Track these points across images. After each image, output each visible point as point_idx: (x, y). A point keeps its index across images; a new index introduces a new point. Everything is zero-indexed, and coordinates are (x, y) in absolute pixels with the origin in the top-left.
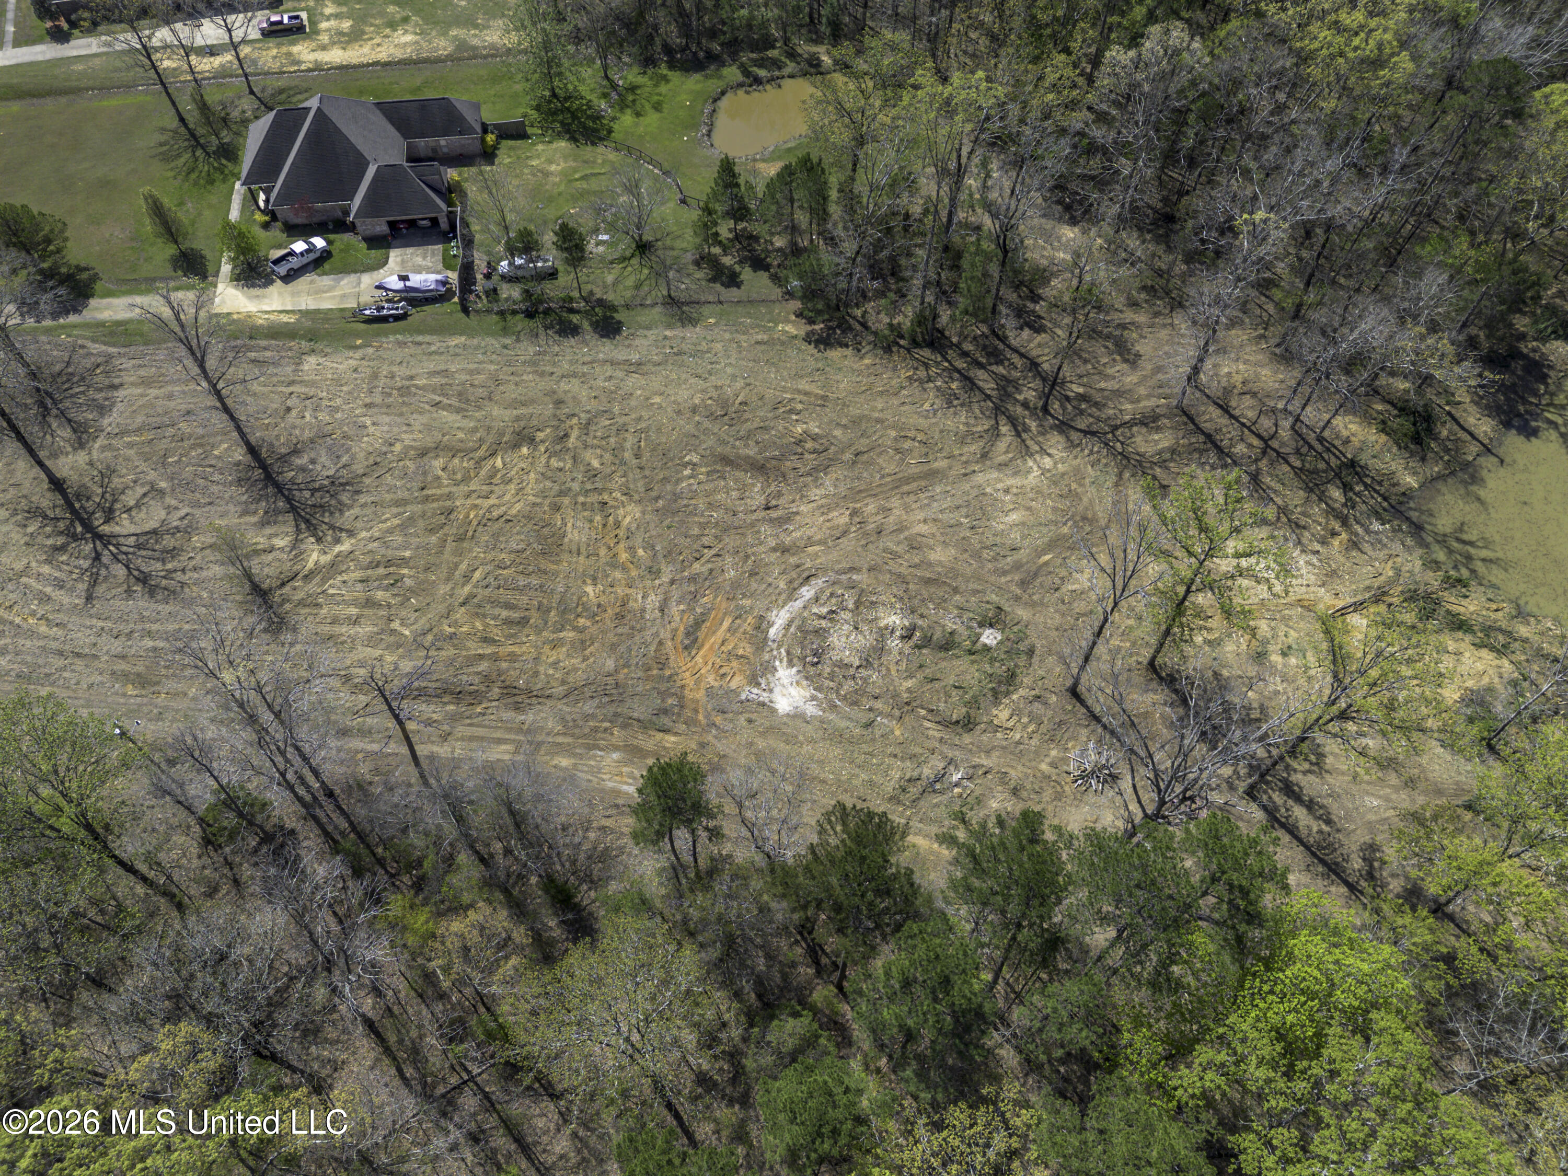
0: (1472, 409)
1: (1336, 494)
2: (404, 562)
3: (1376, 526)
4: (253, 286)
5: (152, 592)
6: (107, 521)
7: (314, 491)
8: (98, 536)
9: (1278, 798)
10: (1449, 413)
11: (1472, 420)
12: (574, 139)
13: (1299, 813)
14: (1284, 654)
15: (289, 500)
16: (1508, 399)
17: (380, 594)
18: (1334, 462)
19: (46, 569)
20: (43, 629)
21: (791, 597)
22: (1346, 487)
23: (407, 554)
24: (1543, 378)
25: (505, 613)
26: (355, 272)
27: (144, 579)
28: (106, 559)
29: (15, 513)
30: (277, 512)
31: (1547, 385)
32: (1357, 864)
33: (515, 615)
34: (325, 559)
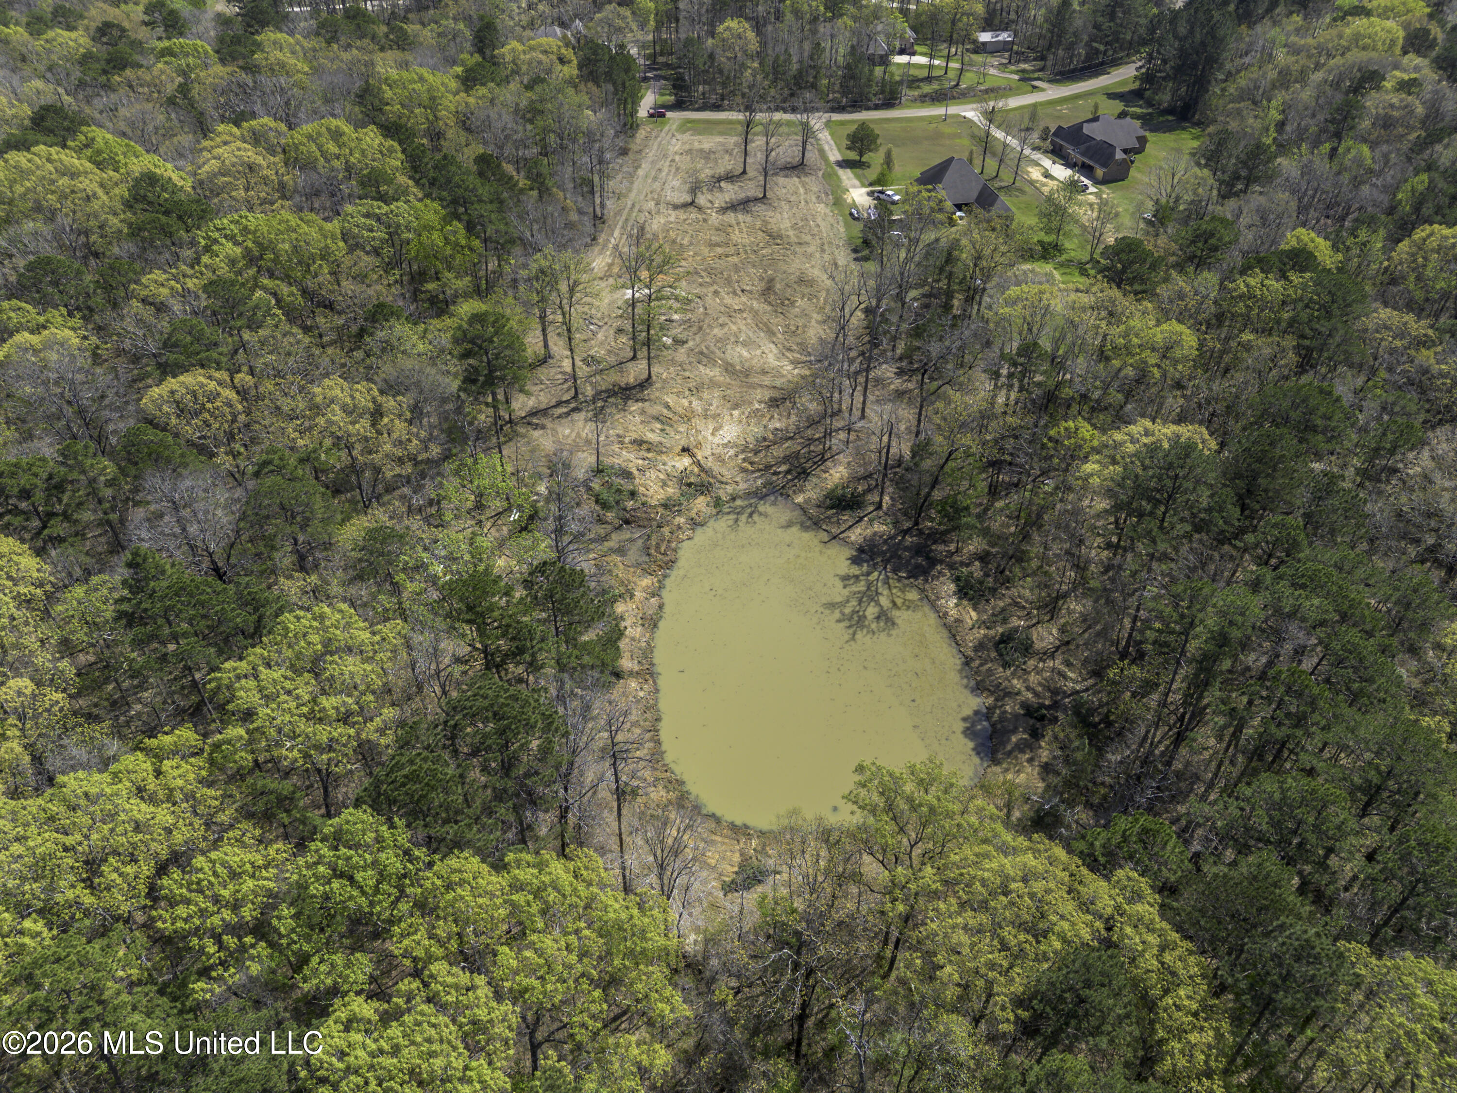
0: (869, 532)
1: (783, 468)
3: (759, 482)
9: (573, 405)
10: (861, 519)
11: (858, 531)
13: (564, 410)
14: (662, 430)
16: (884, 553)
18: (807, 466)
22: (788, 472)
24: (912, 575)
31: (908, 578)
32: (535, 421)
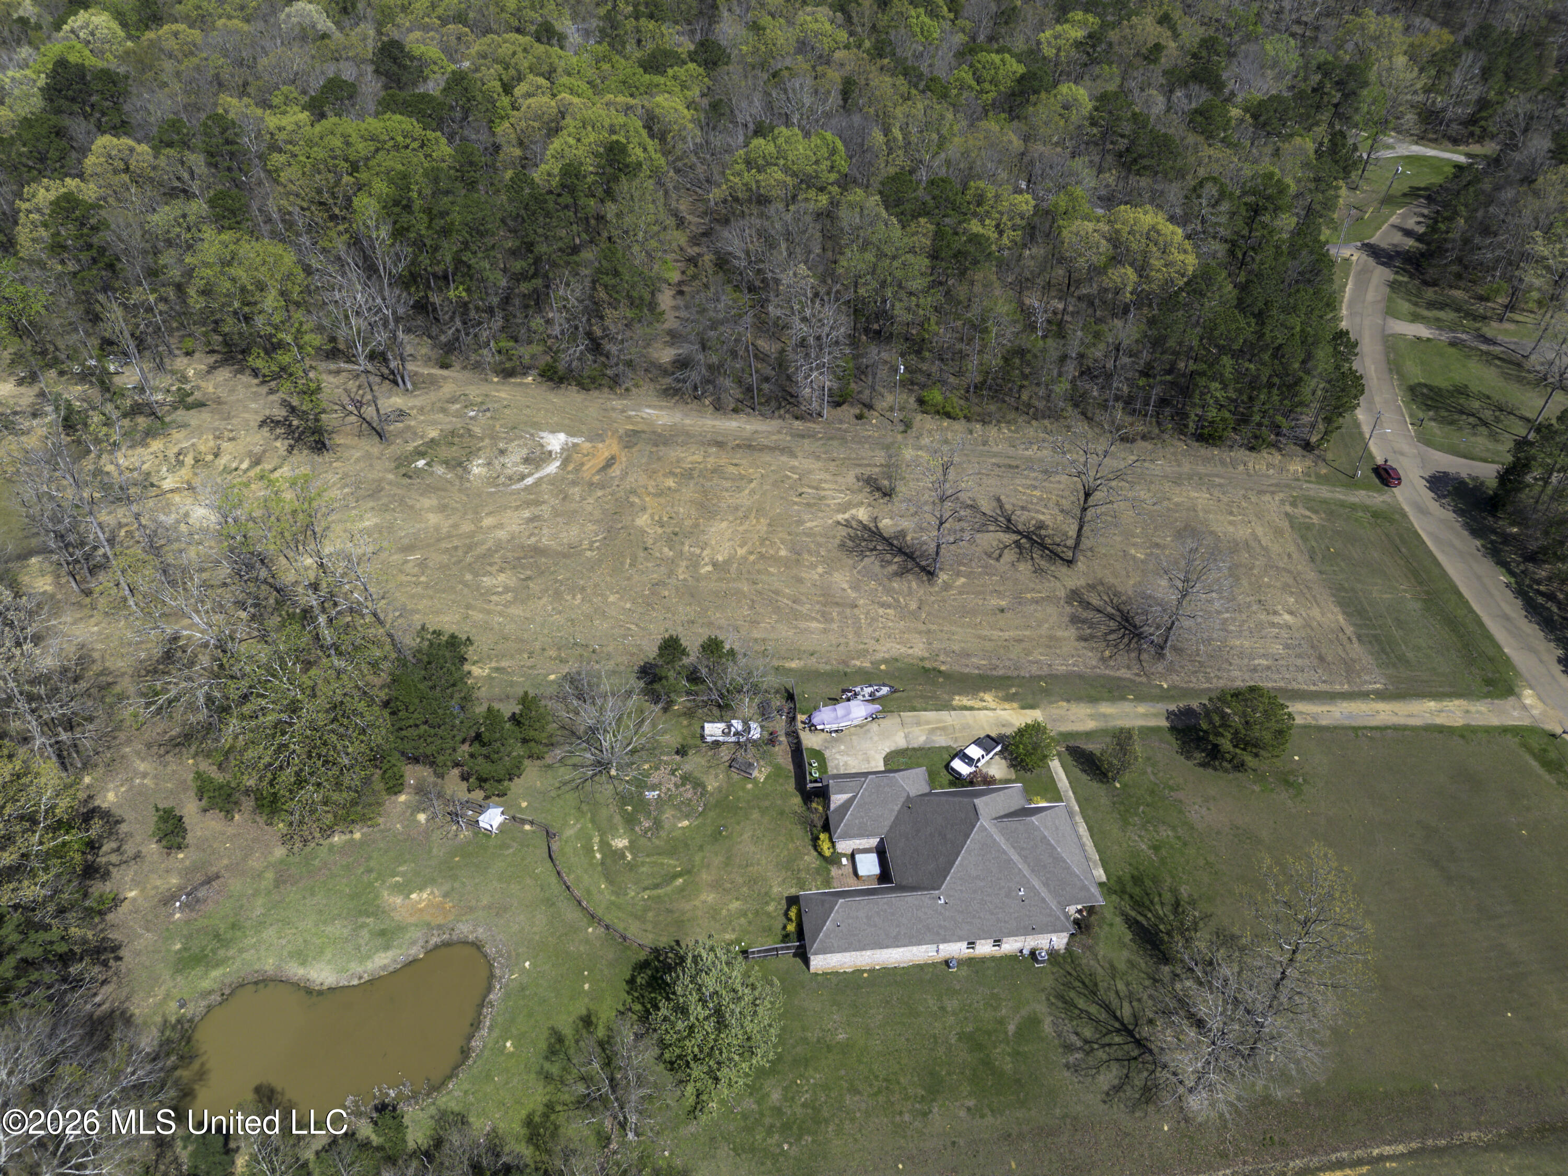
6: (1016, 542)
7: (875, 549)
8: (1018, 533)
15: (891, 545)
17: (809, 491)
23: (796, 508)
26: (914, 749)
28: (1003, 519)
30: (896, 538)
34: (854, 511)
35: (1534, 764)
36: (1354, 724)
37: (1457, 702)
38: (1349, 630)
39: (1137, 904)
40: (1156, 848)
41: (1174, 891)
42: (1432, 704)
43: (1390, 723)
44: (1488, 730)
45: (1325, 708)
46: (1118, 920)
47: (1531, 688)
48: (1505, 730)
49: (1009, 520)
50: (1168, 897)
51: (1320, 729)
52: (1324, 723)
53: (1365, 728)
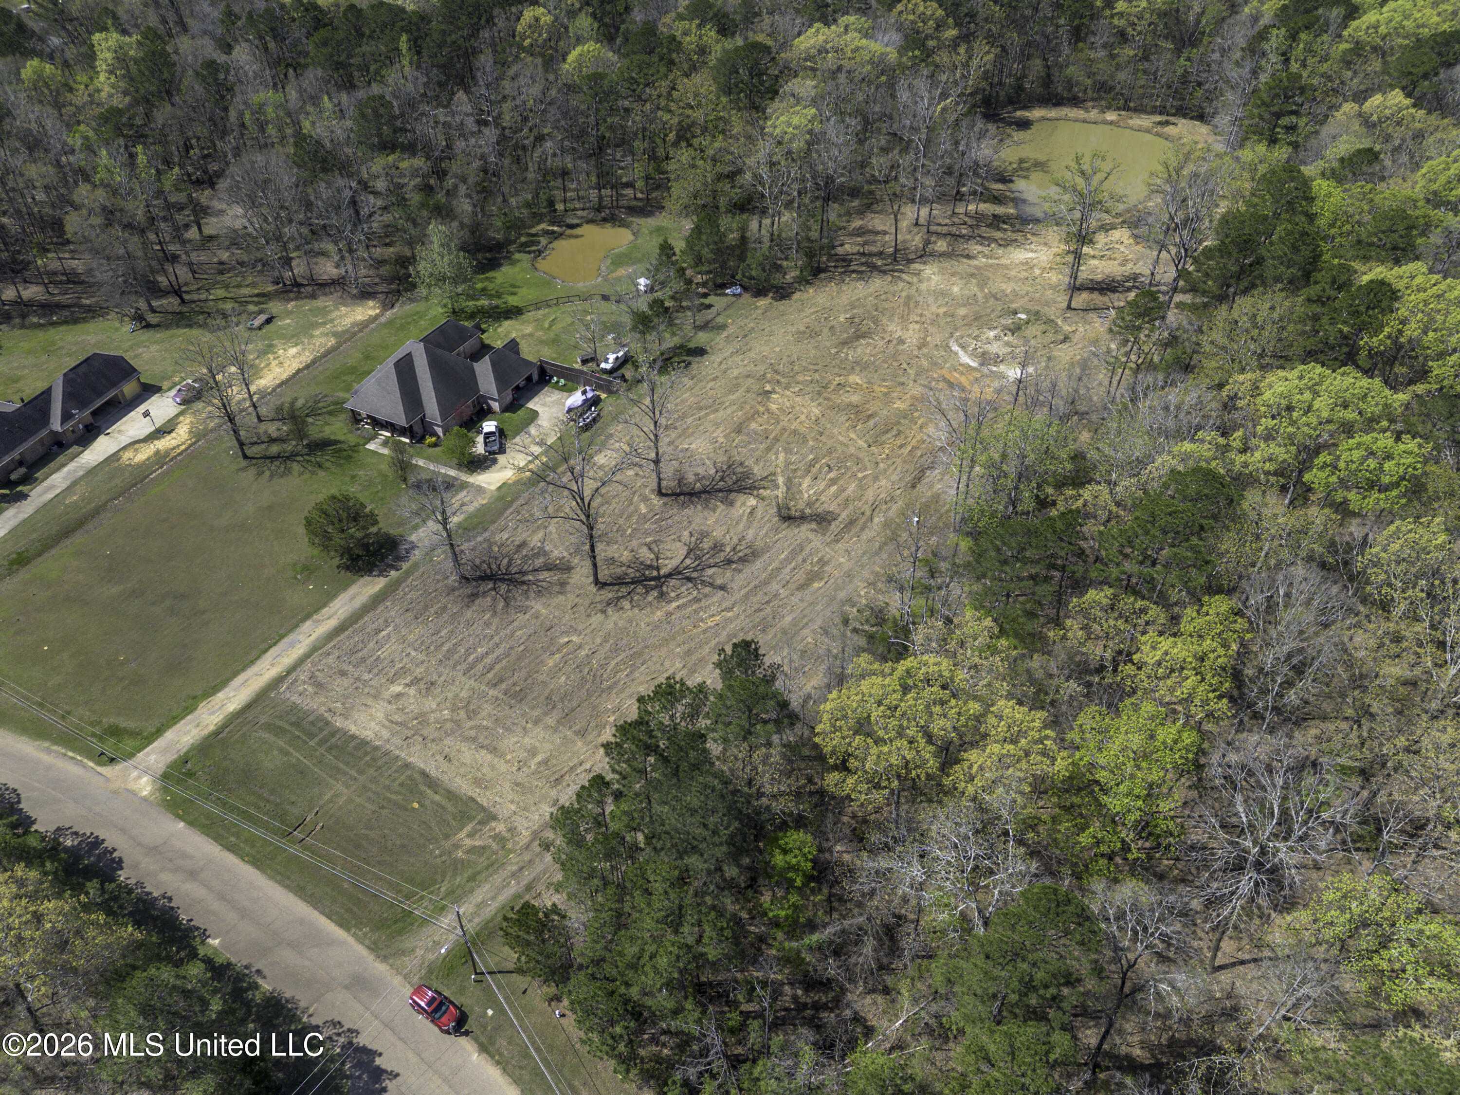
2: (816, 460)
4: (488, 468)
5: (743, 560)
6: (658, 569)
8: (670, 575)
12: (507, 318)
15: (721, 491)
17: (832, 475)
19: (674, 605)
20: (730, 614)
21: (956, 354)
23: (811, 457)
25: (889, 435)
26: (530, 424)
27: (729, 562)
28: (695, 575)
29: (604, 612)
33: (894, 432)
35: (124, 723)
36: (285, 640)
37: (212, 728)
38: (339, 722)
39: (340, 450)
40: (353, 477)
41: (327, 469)
42: (232, 707)
43: (258, 663)
44: (175, 720)
45: (313, 638)
46: (342, 438)
47: (145, 799)
48: (159, 732)
49: (689, 579)
50: (328, 464)
51: (308, 617)
52: (308, 623)
53: (275, 644)
